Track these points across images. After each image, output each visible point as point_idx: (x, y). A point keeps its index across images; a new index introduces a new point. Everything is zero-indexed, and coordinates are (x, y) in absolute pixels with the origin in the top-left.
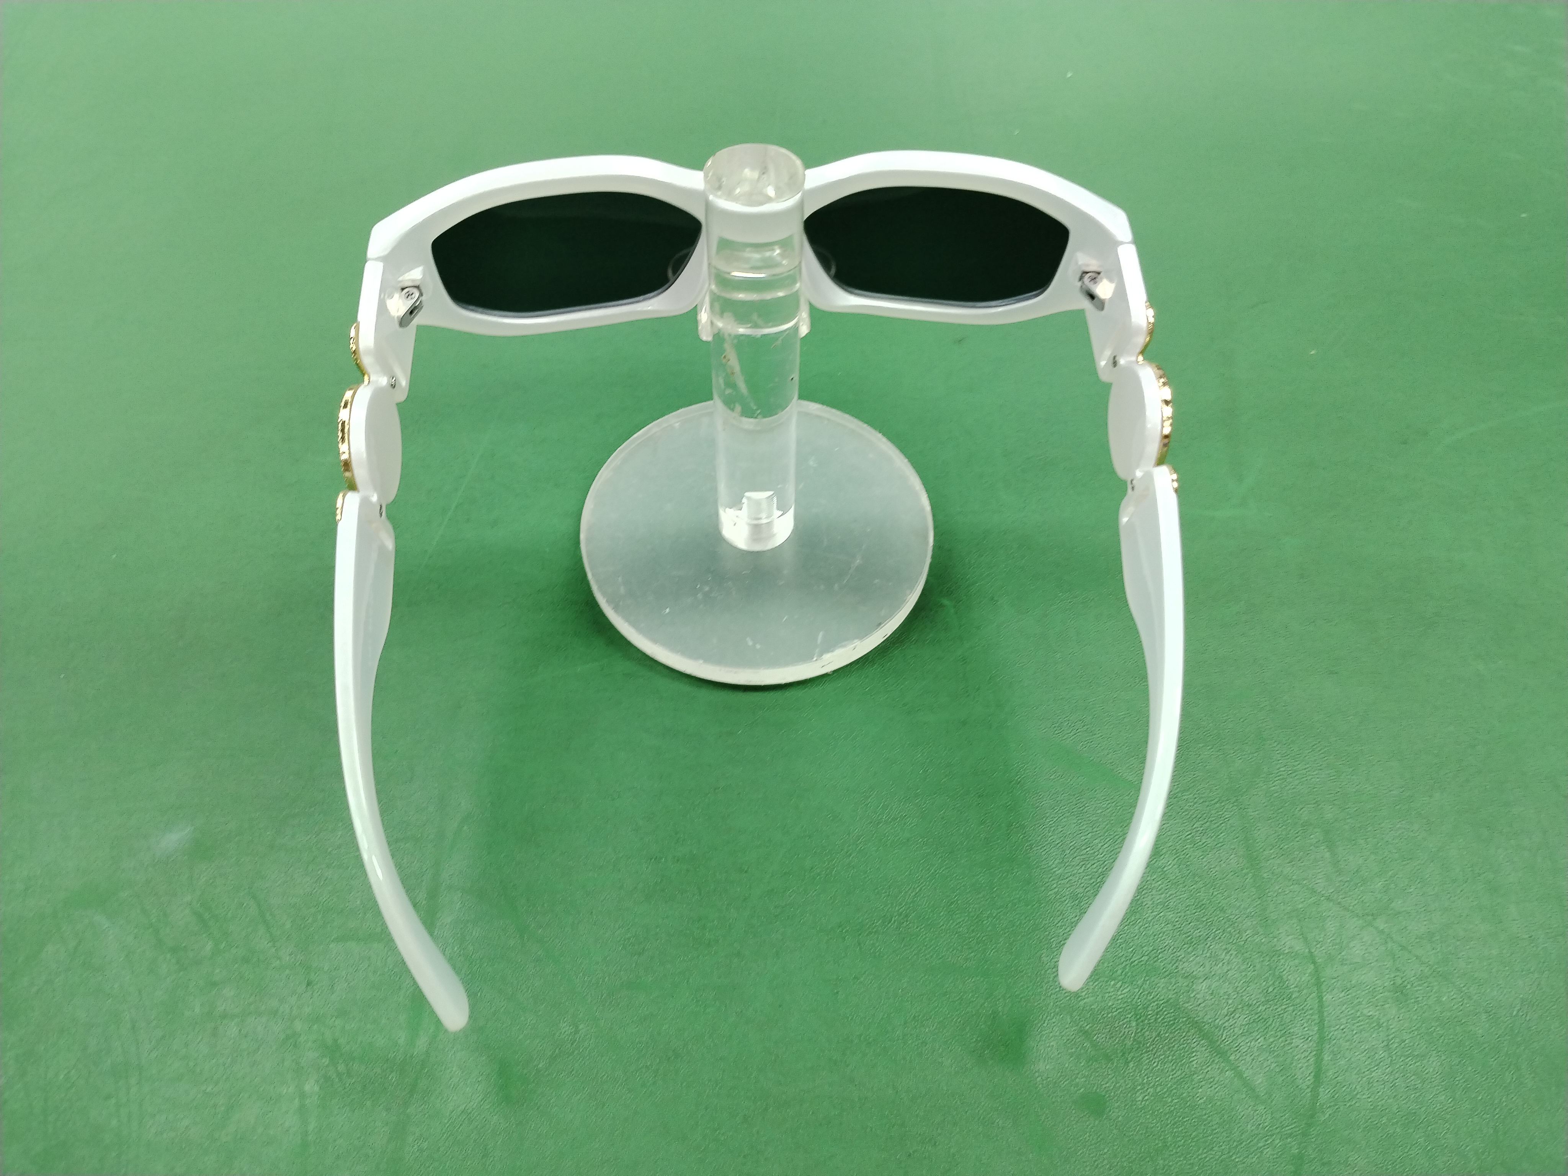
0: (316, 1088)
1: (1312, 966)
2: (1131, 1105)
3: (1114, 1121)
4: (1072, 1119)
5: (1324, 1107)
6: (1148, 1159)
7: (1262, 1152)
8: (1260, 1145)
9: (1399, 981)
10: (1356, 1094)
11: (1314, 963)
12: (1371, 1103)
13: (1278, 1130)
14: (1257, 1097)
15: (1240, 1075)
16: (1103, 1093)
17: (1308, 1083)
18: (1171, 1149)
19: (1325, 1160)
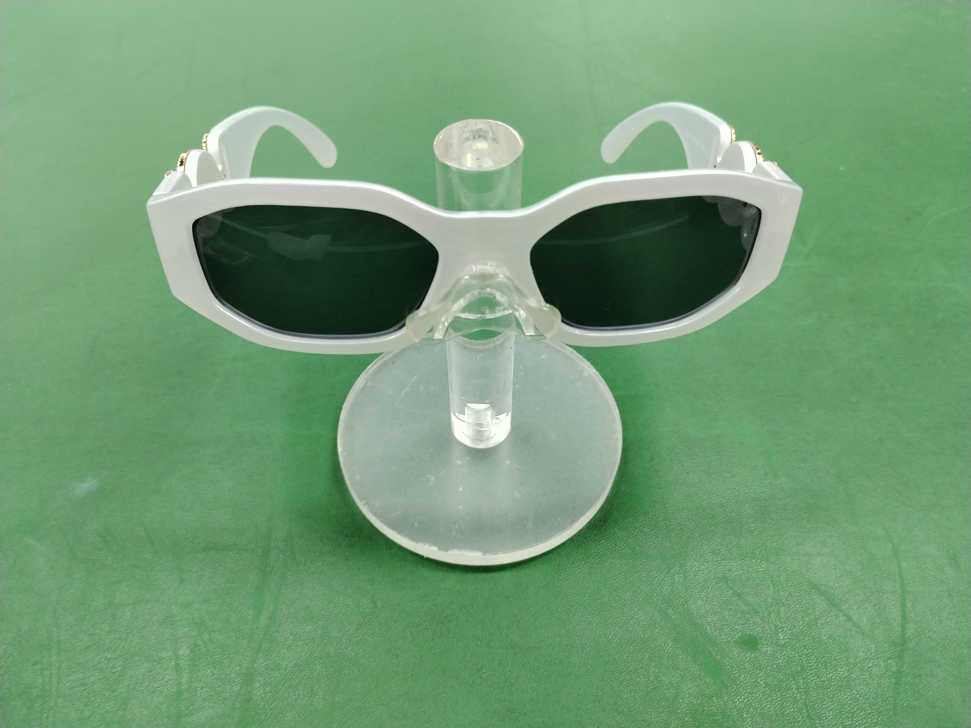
0: (188, 652)
1: (891, 545)
2: (776, 643)
3: (765, 653)
4: (735, 653)
5: (911, 638)
6: (792, 679)
7: (872, 670)
8: (870, 665)
9: (951, 552)
10: (932, 628)
11: (892, 542)
12: (943, 634)
13: (881, 655)
14: (863, 633)
15: (850, 619)
16: (755, 635)
17: (898, 622)
18: (807, 671)
19: (917, 674)
